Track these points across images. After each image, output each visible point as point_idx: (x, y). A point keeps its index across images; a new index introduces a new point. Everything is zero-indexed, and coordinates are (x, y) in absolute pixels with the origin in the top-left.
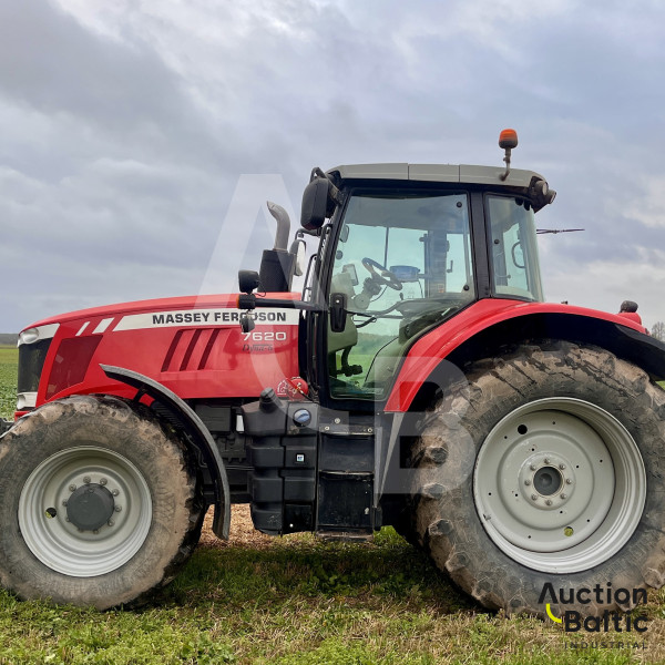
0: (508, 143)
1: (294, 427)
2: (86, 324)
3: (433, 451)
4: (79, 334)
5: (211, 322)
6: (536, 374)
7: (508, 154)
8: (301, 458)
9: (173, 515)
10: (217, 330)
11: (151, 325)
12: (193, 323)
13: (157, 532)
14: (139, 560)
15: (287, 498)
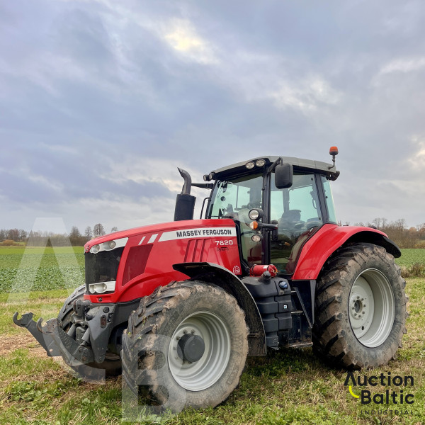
0: (334, 153)
1: (281, 291)
2: (144, 238)
3: (338, 297)
4: (140, 244)
5: (202, 236)
6: (366, 258)
7: (334, 158)
8: (285, 307)
9: (242, 345)
10: (205, 240)
11: (176, 238)
12: (195, 236)
13: (235, 356)
14: (227, 374)
15: (280, 328)
